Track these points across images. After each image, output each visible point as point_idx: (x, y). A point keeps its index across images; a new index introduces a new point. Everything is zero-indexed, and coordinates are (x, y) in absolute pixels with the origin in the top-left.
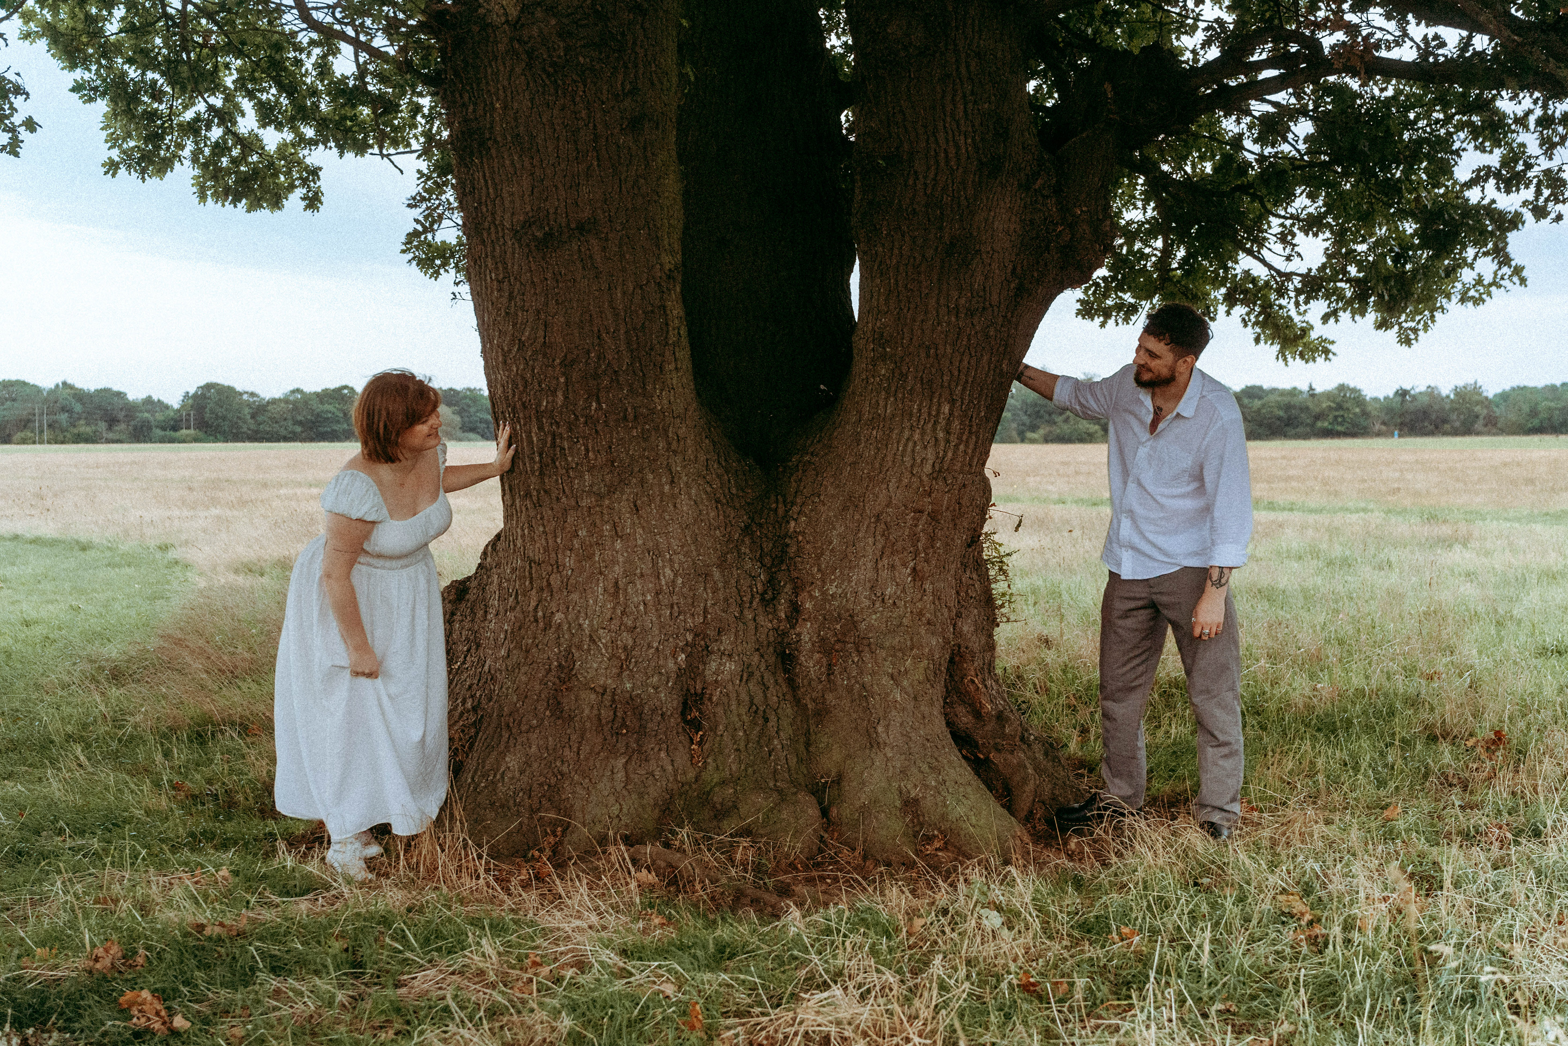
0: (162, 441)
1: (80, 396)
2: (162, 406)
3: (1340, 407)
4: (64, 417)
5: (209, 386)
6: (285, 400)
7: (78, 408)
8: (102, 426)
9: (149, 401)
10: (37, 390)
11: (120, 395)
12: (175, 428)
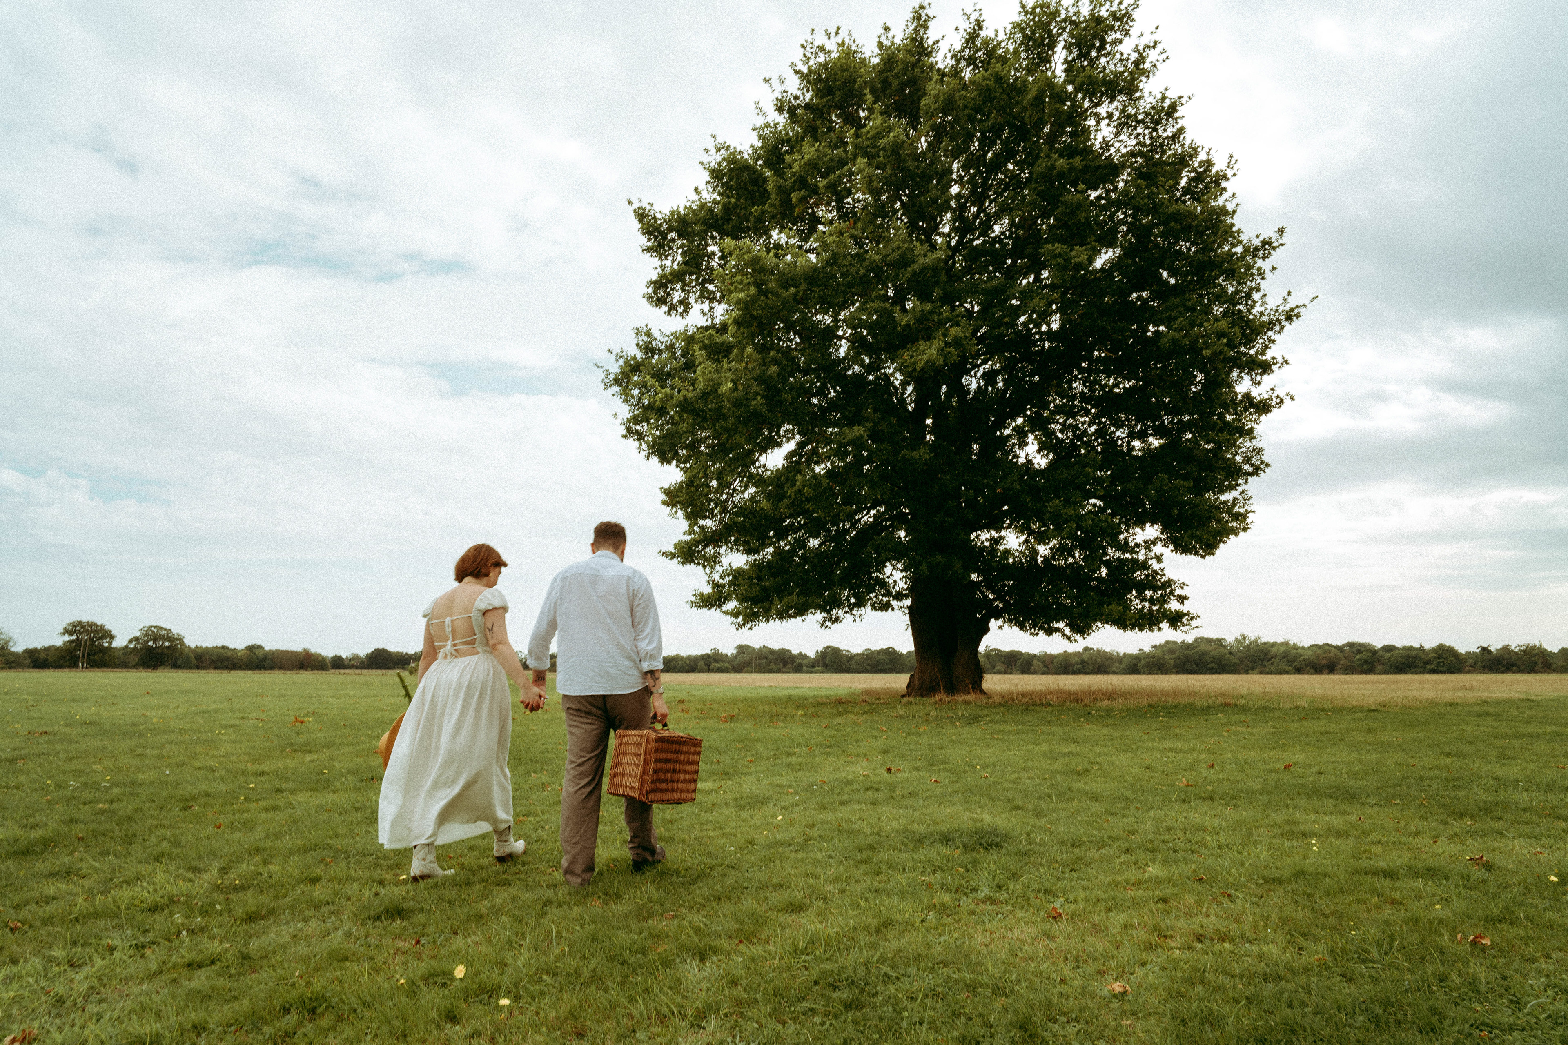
0: (808, 672)
1: (772, 652)
2: (806, 657)
3: (1440, 657)
4: (764, 661)
5: (828, 647)
6: (863, 654)
7: (771, 657)
8: (781, 665)
9: (800, 654)
10: (754, 649)
11: (788, 651)
12: (813, 667)
